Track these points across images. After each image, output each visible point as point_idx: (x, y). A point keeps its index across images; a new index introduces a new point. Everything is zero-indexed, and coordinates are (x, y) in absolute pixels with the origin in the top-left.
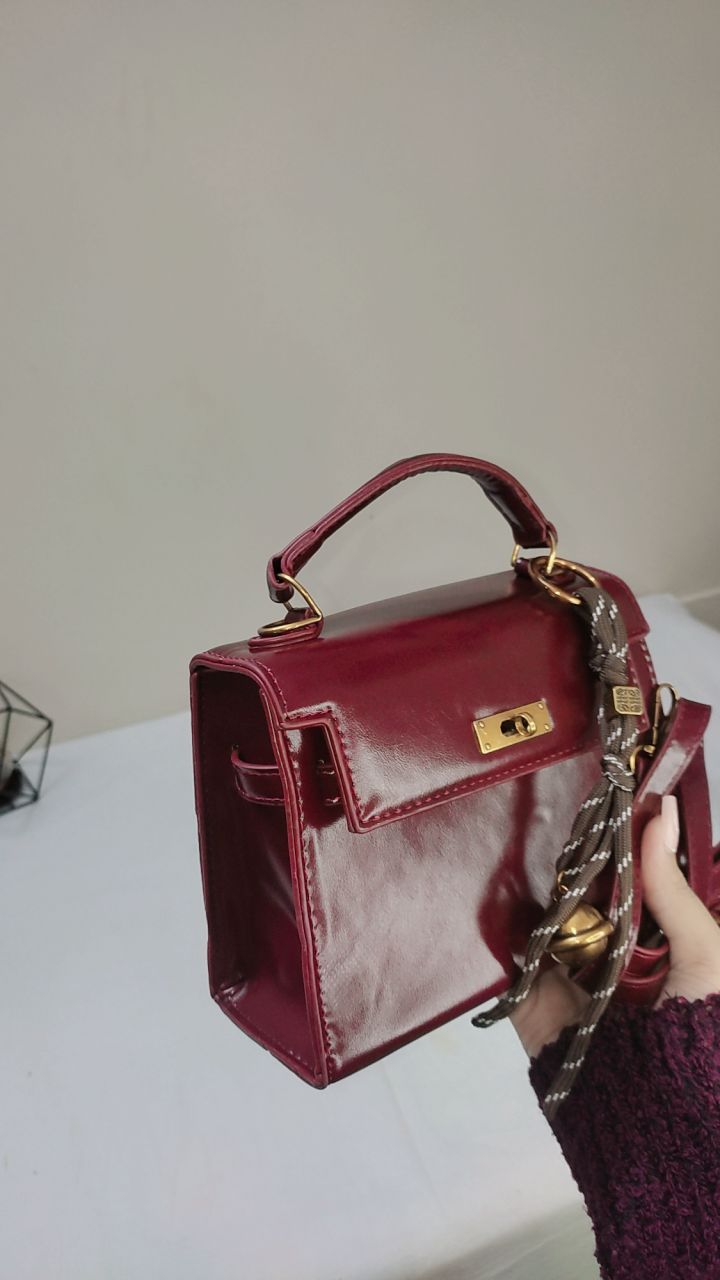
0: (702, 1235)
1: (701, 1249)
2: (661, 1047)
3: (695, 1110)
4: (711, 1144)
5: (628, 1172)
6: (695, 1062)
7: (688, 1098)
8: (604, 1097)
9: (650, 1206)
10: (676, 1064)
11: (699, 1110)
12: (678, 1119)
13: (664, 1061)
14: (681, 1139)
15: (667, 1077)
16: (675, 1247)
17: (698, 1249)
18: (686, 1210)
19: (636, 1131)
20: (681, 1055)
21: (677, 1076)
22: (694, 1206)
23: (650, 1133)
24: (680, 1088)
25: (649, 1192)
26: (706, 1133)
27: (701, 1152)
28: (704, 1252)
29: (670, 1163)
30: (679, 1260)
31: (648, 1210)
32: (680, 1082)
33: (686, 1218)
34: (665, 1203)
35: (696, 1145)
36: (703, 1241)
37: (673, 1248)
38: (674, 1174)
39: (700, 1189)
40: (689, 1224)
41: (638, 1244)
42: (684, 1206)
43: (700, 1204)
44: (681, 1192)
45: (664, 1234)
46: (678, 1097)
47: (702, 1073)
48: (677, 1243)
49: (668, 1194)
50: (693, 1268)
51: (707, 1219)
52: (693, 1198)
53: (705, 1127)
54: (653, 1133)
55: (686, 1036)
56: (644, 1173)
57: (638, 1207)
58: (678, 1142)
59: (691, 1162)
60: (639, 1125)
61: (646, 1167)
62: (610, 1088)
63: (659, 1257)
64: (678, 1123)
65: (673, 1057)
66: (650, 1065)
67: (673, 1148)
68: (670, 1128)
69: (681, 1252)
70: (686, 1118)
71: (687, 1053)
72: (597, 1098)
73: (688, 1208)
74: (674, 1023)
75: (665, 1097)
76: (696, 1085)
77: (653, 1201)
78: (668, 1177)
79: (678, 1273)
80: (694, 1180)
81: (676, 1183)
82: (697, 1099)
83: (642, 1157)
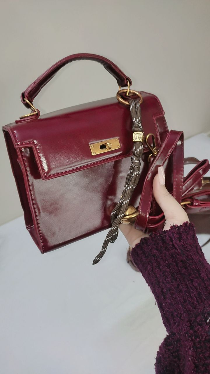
0: (191, 295)
1: (191, 300)
2: (172, 241)
3: (185, 258)
4: (191, 268)
5: (165, 280)
6: (183, 244)
7: (182, 255)
8: (155, 258)
9: (173, 289)
10: (177, 245)
11: (186, 258)
12: (179, 262)
13: (173, 245)
14: (181, 268)
15: (175, 250)
16: (183, 301)
17: (190, 300)
18: (184, 289)
19: (166, 267)
20: (178, 242)
21: (178, 249)
22: (187, 287)
23: (171, 267)
24: (179, 252)
25: (173, 285)
26: (189, 265)
27: (187, 270)
28: (192, 301)
29: (178, 276)
30: (185, 304)
31: (173, 291)
32: (179, 251)
33: (185, 291)
34: (178, 287)
35: (185, 269)
36: (191, 297)
37: (182, 301)
38: (179, 279)
39: (188, 282)
40: (186, 293)
41: (171, 301)
42: (183, 288)
43: (189, 287)
44: (182, 284)
45: (179, 297)
46: (178, 255)
47: (185, 247)
48: (183, 299)
49: (179, 285)
50: (190, 306)
51: (192, 291)
52: (187, 285)
53: (188, 263)
54: (172, 267)
55: (178, 237)
56: (170, 280)
57: (170, 290)
58: (180, 269)
59: (184, 274)
60: (167, 266)
61: (170, 278)
62: (157, 255)
63: (178, 304)
64: (179, 263)
65: (176, 243)
66: (169, 247)
67: (178, 271)
68: (177, 265)
69: (185, 302)
70: (182, 261)
71: (180, 241)
72: (153, 259)
73: (185, 288)
74: (175, 233)
75: (174, 256)
76: (184, 251)
77: (174, 288)
78: (178, 280)
79: (185, 308)
80: (186, 279)
81: (180, 281)
82: (185, 255)
83: (169, 275)
